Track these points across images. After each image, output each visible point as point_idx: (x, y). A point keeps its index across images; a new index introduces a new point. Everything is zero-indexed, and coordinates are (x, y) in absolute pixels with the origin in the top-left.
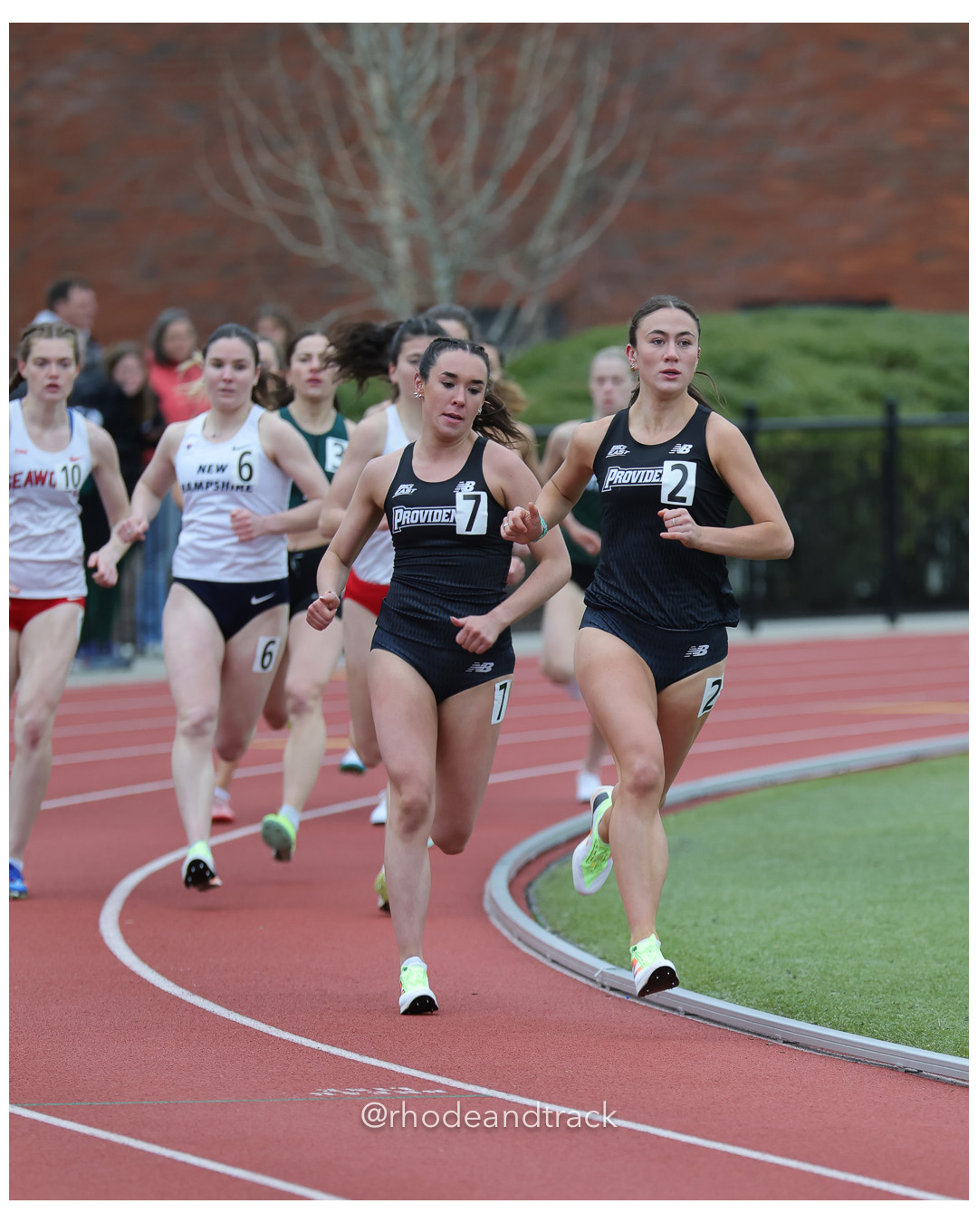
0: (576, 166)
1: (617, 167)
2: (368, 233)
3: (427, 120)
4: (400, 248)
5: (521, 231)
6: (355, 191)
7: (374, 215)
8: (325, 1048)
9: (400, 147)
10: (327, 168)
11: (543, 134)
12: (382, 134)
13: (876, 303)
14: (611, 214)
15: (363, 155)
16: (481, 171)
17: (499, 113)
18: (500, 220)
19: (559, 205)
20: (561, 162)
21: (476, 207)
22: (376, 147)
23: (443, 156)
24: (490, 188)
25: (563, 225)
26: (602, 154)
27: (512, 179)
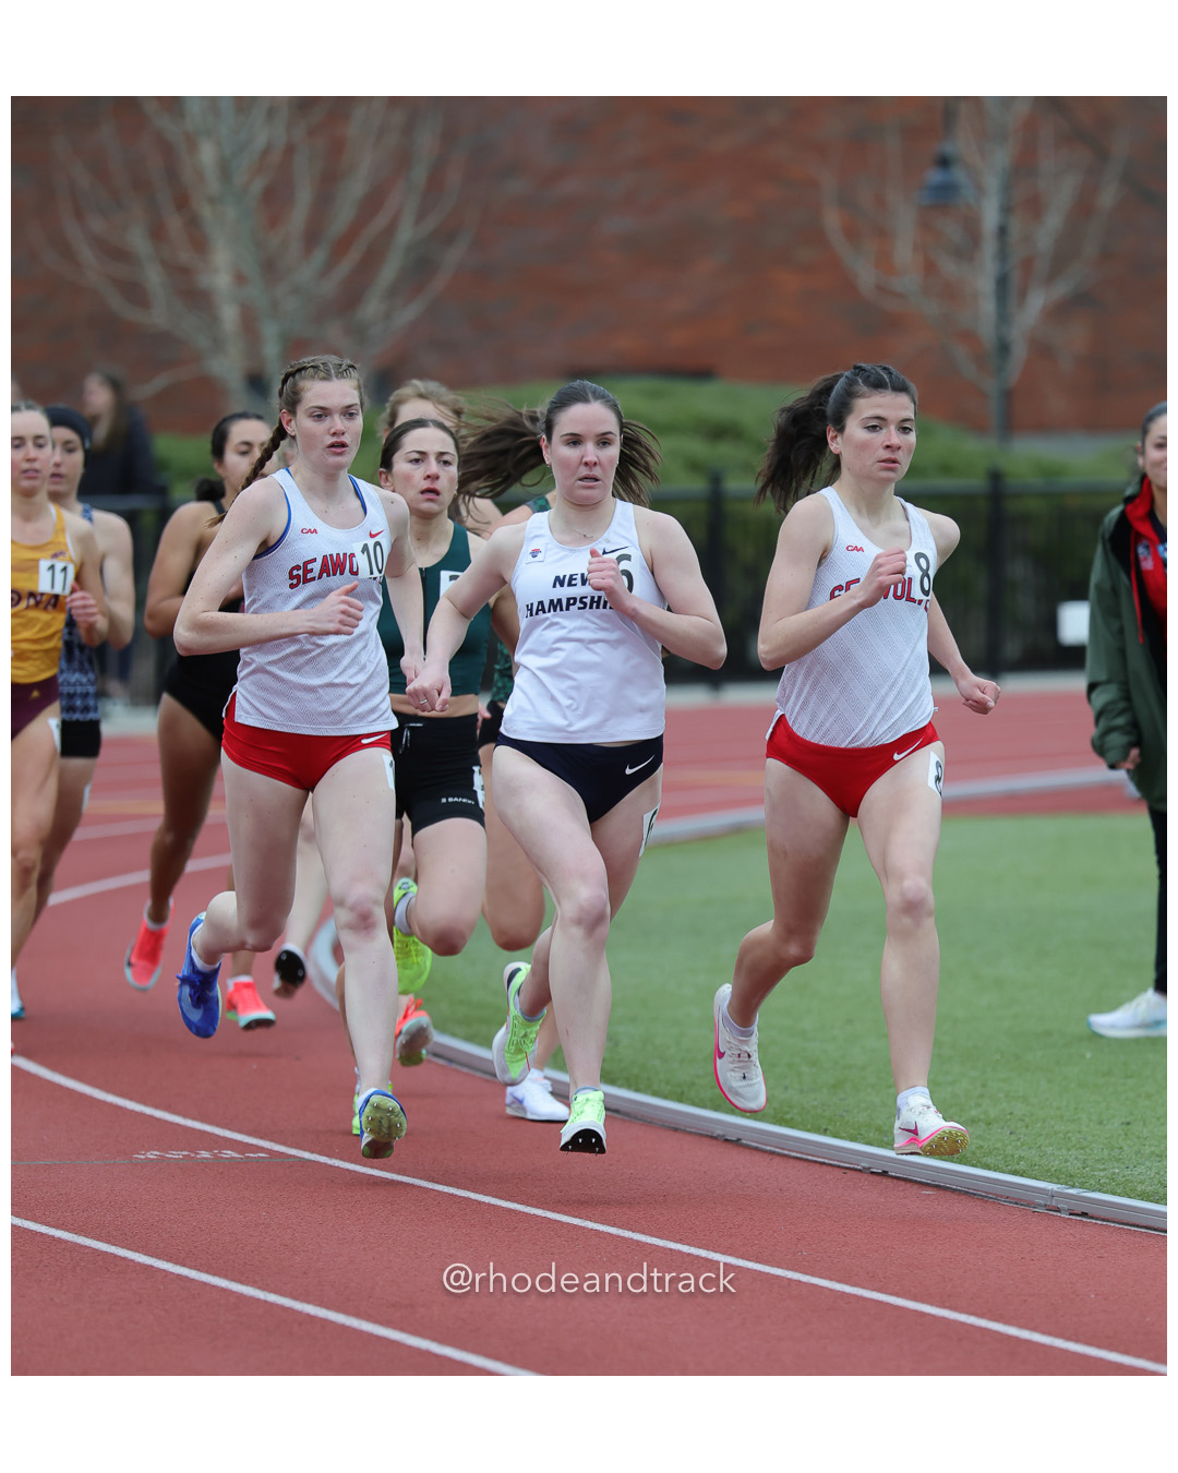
0: (406, 234)
1: (445, 235)
2: (197, 299)
3: (258, 186)
4: (229, 315)
5: (350, 298)
6: (185, 256)
7: (204, 281)
8: (148, 1111)
9: (231, 212)
10: (157, 233)
11: (372, 203)
12: (212, 201)
13: (701, 374)
14: (439, 283)
15: (193, 224)
16: (312, 238)
17: (329, 181)
18: (330, 287)
19: (389, 271)
20: (390, 231)
21: (306, 273)
22: (206, 212)
23: (274, 222)
24: (320, 256)
25: (392, 292)
26: (431, 223)
27: (341, 247)
